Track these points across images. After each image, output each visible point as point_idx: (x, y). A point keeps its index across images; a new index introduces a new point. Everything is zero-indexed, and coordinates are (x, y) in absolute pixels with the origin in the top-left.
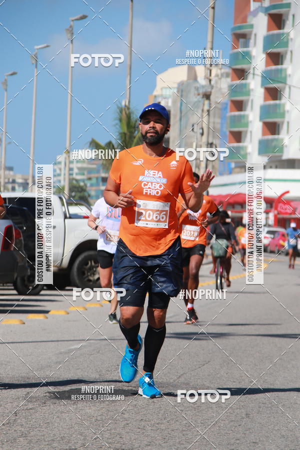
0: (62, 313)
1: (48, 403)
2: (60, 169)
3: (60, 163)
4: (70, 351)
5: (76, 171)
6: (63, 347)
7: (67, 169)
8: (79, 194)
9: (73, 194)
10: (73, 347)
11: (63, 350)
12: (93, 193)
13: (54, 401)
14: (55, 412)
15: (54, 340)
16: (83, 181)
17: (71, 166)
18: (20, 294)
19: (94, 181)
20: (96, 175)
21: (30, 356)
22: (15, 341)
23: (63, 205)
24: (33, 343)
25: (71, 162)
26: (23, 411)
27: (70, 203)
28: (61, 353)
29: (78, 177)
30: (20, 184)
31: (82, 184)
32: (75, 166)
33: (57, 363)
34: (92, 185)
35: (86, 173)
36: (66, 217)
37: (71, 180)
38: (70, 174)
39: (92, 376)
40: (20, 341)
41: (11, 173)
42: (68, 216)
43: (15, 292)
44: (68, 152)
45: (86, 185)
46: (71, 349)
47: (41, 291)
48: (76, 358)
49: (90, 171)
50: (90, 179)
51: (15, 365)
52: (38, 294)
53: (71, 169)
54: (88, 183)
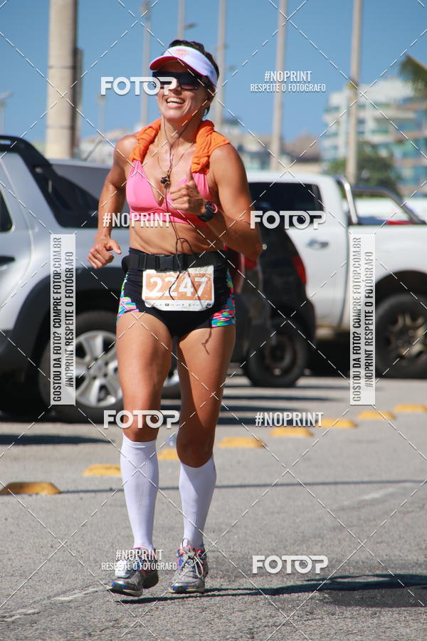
0: (344, 425)
1: (320, 612)
2: (338, 123)
3: (337, 109)
4: (362, 505)
5: (370, 125)
6: (347, 497)
7: (353, 121)
8: (377, 176)
9: (365, 174)
10: (367, 497)
11: (346, 503)
12: (407, 172)
13: (331, 608)
14: (333, 632)
15: (327, 480)
16: (386, 145)
17: (362, 114)
18: (255, 383)
19: (410, 146)
20: (416, 134)
21: (278, 513)
22: (246, 482)
23: (344, 196)
24: (285, 488)
25: (361, 107)
26: (266, 629)
27: (357, 194)
28: (343, 509)
29: (377, 139)
30: (254, 155)
31: (383, 153)
32: (369, 115)
33: (334, 529)
34: (405, 155)
35: (391, 129)
36: (350, 223)
37: (361, 145)
38: (360, 133)
39: (410, 558)
40: (256, 482)
41: (235, 131)
42: (354, 220)
43: (244, 381)
44: (355, 85)
45: (392, 155)
46: (363, 501)
47: (297, 378)
48: (375, 520)
49: (402, 124)
50: (401, 142)
51: (248, 532)
52: (292, 385)
53: (361, 122)
54: (398, 152)
